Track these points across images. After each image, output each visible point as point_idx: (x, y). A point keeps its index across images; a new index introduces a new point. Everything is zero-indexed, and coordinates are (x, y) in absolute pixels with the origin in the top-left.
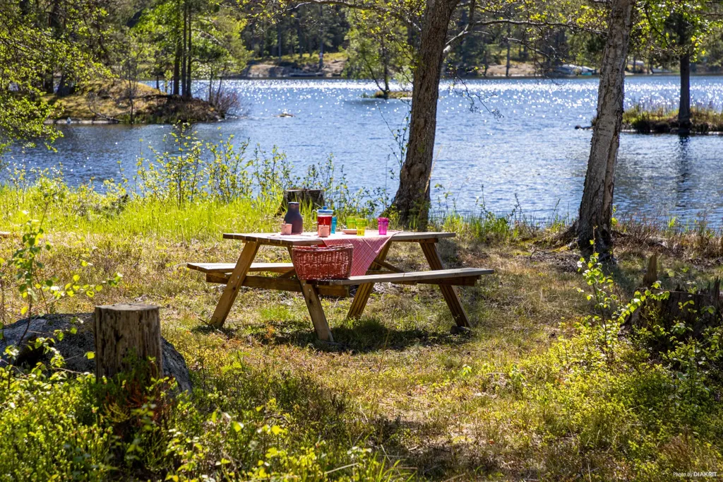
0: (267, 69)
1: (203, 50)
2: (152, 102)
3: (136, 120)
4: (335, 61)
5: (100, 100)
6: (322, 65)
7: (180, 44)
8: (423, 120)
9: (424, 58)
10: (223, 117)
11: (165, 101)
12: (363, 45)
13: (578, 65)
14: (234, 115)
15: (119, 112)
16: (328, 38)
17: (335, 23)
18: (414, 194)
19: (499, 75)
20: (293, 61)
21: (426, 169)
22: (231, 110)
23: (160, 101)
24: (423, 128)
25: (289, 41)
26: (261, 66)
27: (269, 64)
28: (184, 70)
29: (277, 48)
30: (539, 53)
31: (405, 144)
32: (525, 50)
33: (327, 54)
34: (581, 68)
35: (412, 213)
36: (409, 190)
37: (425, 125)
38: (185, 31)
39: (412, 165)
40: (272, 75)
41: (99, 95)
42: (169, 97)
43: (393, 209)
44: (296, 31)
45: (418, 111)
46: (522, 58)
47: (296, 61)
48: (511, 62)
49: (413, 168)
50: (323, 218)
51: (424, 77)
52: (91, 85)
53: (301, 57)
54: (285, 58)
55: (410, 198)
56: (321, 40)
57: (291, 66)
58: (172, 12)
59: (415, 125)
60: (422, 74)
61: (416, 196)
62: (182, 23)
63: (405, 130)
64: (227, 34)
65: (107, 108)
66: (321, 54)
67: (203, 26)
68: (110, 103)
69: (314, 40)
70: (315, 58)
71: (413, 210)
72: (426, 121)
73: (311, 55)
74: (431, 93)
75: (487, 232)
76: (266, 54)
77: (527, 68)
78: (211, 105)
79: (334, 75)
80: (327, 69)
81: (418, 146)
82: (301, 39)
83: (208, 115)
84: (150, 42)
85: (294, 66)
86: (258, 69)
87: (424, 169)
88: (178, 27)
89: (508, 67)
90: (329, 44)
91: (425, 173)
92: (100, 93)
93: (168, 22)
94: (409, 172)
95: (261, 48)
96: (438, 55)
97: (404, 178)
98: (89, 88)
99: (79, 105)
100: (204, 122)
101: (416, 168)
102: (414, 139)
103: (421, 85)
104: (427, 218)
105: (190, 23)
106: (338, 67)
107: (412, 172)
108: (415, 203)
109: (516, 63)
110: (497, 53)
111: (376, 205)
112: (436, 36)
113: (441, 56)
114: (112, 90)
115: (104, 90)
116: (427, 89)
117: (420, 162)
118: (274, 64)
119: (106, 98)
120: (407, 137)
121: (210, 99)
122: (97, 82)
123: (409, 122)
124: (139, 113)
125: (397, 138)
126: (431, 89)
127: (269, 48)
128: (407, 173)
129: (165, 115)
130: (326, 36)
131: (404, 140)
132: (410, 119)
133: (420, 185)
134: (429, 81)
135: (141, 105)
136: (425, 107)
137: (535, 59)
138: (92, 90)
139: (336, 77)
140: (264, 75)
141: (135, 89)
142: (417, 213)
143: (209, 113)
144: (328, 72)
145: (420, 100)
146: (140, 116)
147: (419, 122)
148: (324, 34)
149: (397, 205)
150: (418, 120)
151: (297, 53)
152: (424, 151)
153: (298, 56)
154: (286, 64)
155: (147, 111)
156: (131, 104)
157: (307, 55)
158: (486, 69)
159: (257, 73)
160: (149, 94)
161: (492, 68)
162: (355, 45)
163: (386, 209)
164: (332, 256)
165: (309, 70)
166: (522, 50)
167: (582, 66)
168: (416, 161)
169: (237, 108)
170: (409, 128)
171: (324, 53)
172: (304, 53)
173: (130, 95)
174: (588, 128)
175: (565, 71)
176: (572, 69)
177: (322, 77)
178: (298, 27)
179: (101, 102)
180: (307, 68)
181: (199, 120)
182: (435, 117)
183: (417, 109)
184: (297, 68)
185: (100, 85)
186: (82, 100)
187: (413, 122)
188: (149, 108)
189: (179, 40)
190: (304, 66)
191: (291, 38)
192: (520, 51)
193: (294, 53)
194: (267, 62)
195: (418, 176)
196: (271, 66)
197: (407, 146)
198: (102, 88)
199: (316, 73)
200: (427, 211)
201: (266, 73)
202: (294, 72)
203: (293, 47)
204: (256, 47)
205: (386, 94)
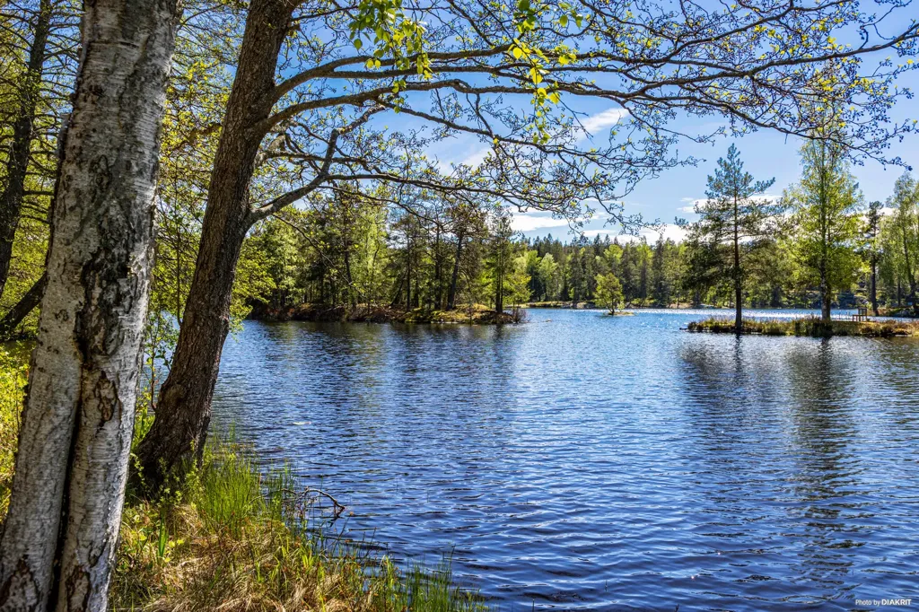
5: (462, 313)
10: (517, 321)
11: (489, 313)
14: (523, 321)
23: (487, 313)
38: (500, 282)
40: (585, 307)
46: (685, 301)
52: (460, 307)
65: (461, 316)
77: (686, 305)
83: (507, 320)
86: (580, 305)
89: (678, 305)
92: (462, 310)
98: (458, 308)
109: (681, 303)
110: (674, 299)
115: (465, 308)
121: (513, 313)
124: (475, 319)
129: (487, 320)
135: (478, 315)
141: (478, 308)
143: (509, 319)
155: (480, 318)
158: (670, 305)
160: (483, 310)
161: (672, 305)
173: (474, 311)
181: (503, 322)
185: (464, 306)
186: (453, 313)
188: (481, 316)
192: (683, 299)
204: (581, 296)
205: (613, 313)
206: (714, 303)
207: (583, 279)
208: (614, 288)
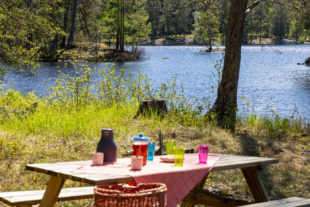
0: (162, 41)
1: (129, 28)
2: (106, 52)
3: (99, 60)
4: (190, 38)
5: (84, 51)
6: (184, 39)
7: (119, 26)
8: (232, 55)
9: (233, 16)
10: (138, 59)
11: (112, 51)
12: (201, 29)
13: (289, 40)
14: (143, 58)
15: (91, 56)
16: (187, 28)
17: (190, 22)
18: (226, 102)
19: (257, 43)
20: (173, 38)
21: (234, 85)
22: (141, 56)
23: (110, 52)
24: (233, 60)
25: (171, 30)
26: (160, 40)
27: (163, 39)
28: (121, 38)
29: (167, 33)
30: (273, 35)
31: (221, 70)
32: (267, 33)
33: (187, 35)
34: (290, 41)
35: (225, 114)
36: (224, 99)
37: (234, 58)
38: (121, 20)
39: (225, 83)
40: (164, 44)
41: (83, 49)
42: (114, 50)
43: (214, 111)
44: (174, 26)
45: (229, 49)
46: (266, 37)
47: (174, 38)
48: (262, 38)
49: (226, 85)
50: (138, 146)
51: (233, 28)
52: (80, 45)
53: (176, 36)
54: (170, 36)
55: (224, 104)
56: (184, 29)
57: (172, 40)
58: (116, 12)
59: (227, 58)
60: (232, 26)
61: (228, 103)
62: (120, 17)
63: (221, 61)
64: (140, 22)
65: (86, 55)
66: (184, 35)
67: (129, 18)
68: (87, 53)
69: (182, 29)
70: (182, 36)
71: (226, 112)
72: (234, 56)
73: (180, 36)
74: (237, 38)
75: (277, 129)
76: (162, 35)
77: (269, 41)
78: (133, 53)
79: (189, 43)
80: (186, 41)
81: (229, 71)
82: (176, 29)
83: (131, 58)
84: (106, 26)
85: (173, 40)
86: (159, 41)
87: (233, 86)
88: (118, 19)
89: (260, 40)
90: (187, 31)
91: (234, 88)
92: (84, 48)
93: (114, 17)
94: (224, 88)
95: (160, 32)
96: (242, 14)
97: (221, 91)
98: (79, 46)
99: (74, 54)
100: (129, 61)
101: (228, 85)
102: (227, 67)
103: (232, 33)
104: (235, 117)
105: (123, 18)
106: (190, 40)
107: (225, 87)
108: (228, 108)
109: (263, 39)
110: (256, 34)
111: (202, 109)
112: (241, 2)
113: (244, 15)
114: (89, 47)
115: (85, 47)
116: (235, 35)
117: (230, 82)
118: (165, 39)
119: (86, 50)
120: (222, 65)
121: (132, 51)
122: (83, 44)
123: (224, 56)
124: (100, 57)
125: (216, 66)
126: (238, 35)
127: (163, 33)
128: (222, 88)
129: (112, 58)
130: (186, 28)
131: (220, 67)
132: (224, 54)
133: (231, 96)
134: (237, 30)
135: (101, 53)
136: (234, 47)
137: (271, 37)
138: (80, 47)
139: (190, 44)
140: (161, 44)
141: (99, 46)
142: (229, 115)
143: (132, 57)
144: (187, 42)
145: (230, 42)
146: (101, 58)
147: (230, 56)
148: (185, 27)
149: (216, 109)
150: (229, 55)
151: (175, 35)
152: (233, 74)
153: (174, 36)
154: (170, 39)
155: (104, 56)
156: (97, 53)
157: (178, 36)
158: (251, 41)
159: (158, 43)
160: (105, 49)
161: (254, 41)
162: (197, 29)
163: (208, 111)
164: (140, 202)
165: (179, 41)
166: (266, 33)
167: (291, 40)
168: (228, 81)
169: (144, 55)
170: (223, 60)
171: (185, 35)
172: (177, 34)
173: (96, 49)
174: (303, 64)
175: (284, 42)
176: (286, 41)
177: (184, 44)
178: (175, 24)
179: (84, 52)
180: (178, 40)
181: (127, 60)
182: (240, 53)
183: (229, 48)
184: (174, 41)
185: (84, 45)
186: (76, 51)
187: (226, 56)
188: (105, 55)
189: (119, 25)
190: (177, 40)
191: (172, 28)
192: (265, 33)
193: (173, 35)
194: (162, 38)
195: (229, 90)
196: (164, 40)
197: (222, 71)
198: (84, 46)
199: (182, 43)
200: (235, 113)
201: (162, 43)
202: (173, 42)
203: (173, 33)
204: (158, 32)
205: (210, 50)
206: (297, 38)
207: (161, 14)
208: (211, 25)
